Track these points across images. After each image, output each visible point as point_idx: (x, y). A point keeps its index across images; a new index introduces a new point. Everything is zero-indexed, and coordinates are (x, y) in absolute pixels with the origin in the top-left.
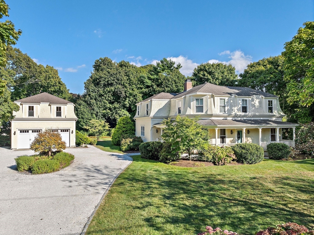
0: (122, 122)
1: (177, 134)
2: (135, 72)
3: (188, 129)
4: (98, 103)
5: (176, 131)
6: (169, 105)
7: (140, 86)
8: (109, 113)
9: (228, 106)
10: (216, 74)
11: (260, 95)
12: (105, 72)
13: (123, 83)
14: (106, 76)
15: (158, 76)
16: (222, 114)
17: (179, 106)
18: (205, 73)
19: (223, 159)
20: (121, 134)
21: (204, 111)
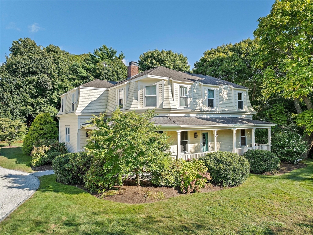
0: (39, 122)
1: (115, 142)
2: (67, 60)
3: (135, 134)
4: (15, 96)
5: (113, 137)
6: (105, 96)
7: (72, 77)
8: (30, 111)
9: (191, 98)
10: (167, 62)
11: (229, 85)
12: (25, 56)
13: (51, 72)
14: (27, 62)
15: (96, 66)
16: (183, 108)
17: (120, 97)
18: (154, 61)
19: (194, 182)
20: (37, 139)
21: (158, 104)
